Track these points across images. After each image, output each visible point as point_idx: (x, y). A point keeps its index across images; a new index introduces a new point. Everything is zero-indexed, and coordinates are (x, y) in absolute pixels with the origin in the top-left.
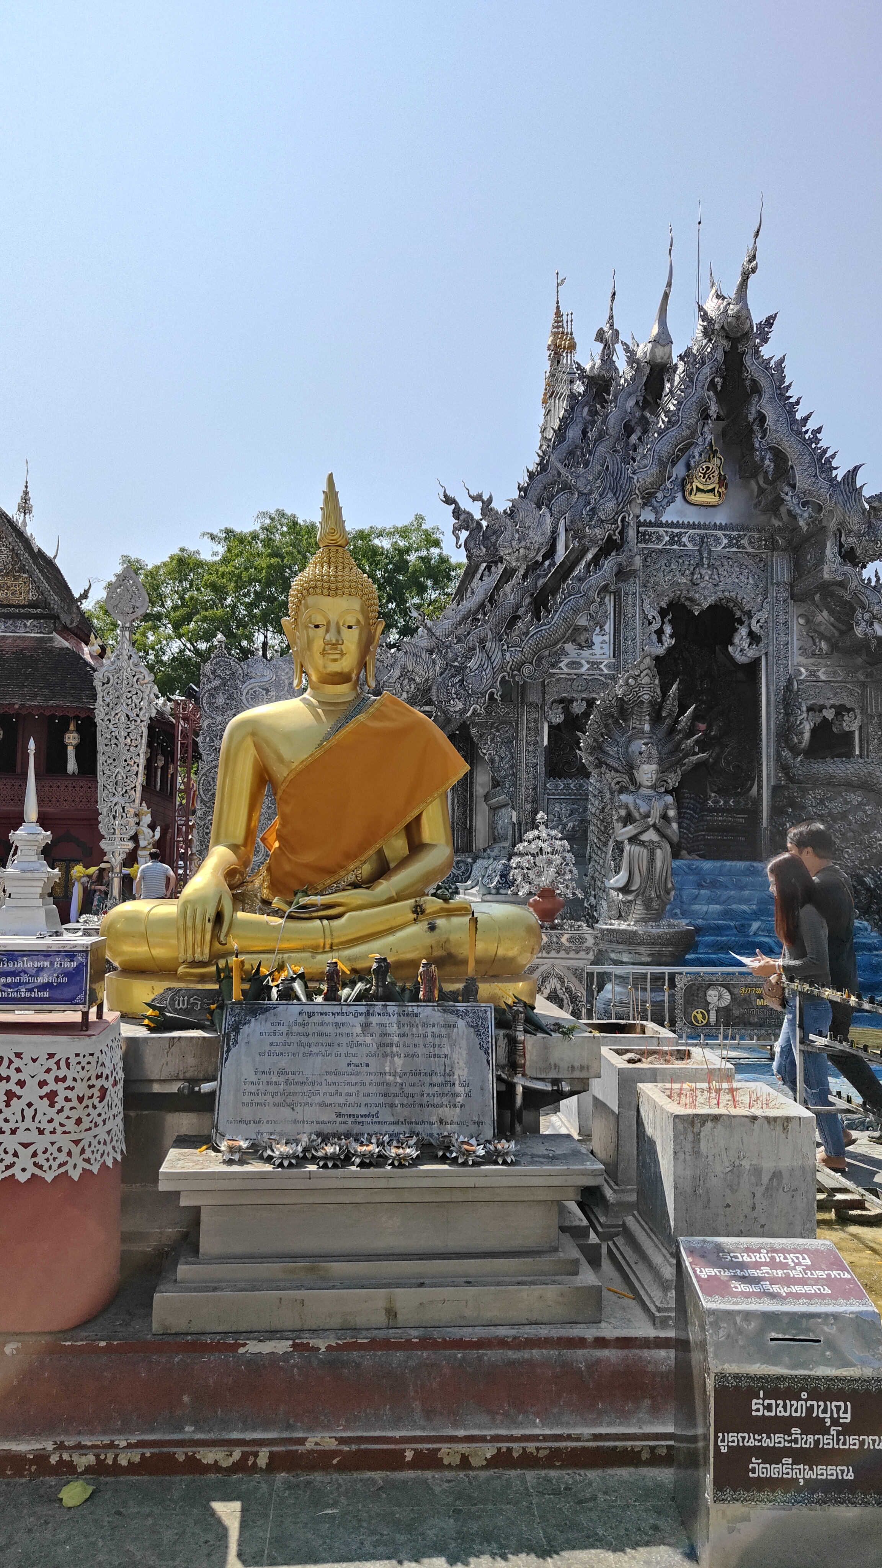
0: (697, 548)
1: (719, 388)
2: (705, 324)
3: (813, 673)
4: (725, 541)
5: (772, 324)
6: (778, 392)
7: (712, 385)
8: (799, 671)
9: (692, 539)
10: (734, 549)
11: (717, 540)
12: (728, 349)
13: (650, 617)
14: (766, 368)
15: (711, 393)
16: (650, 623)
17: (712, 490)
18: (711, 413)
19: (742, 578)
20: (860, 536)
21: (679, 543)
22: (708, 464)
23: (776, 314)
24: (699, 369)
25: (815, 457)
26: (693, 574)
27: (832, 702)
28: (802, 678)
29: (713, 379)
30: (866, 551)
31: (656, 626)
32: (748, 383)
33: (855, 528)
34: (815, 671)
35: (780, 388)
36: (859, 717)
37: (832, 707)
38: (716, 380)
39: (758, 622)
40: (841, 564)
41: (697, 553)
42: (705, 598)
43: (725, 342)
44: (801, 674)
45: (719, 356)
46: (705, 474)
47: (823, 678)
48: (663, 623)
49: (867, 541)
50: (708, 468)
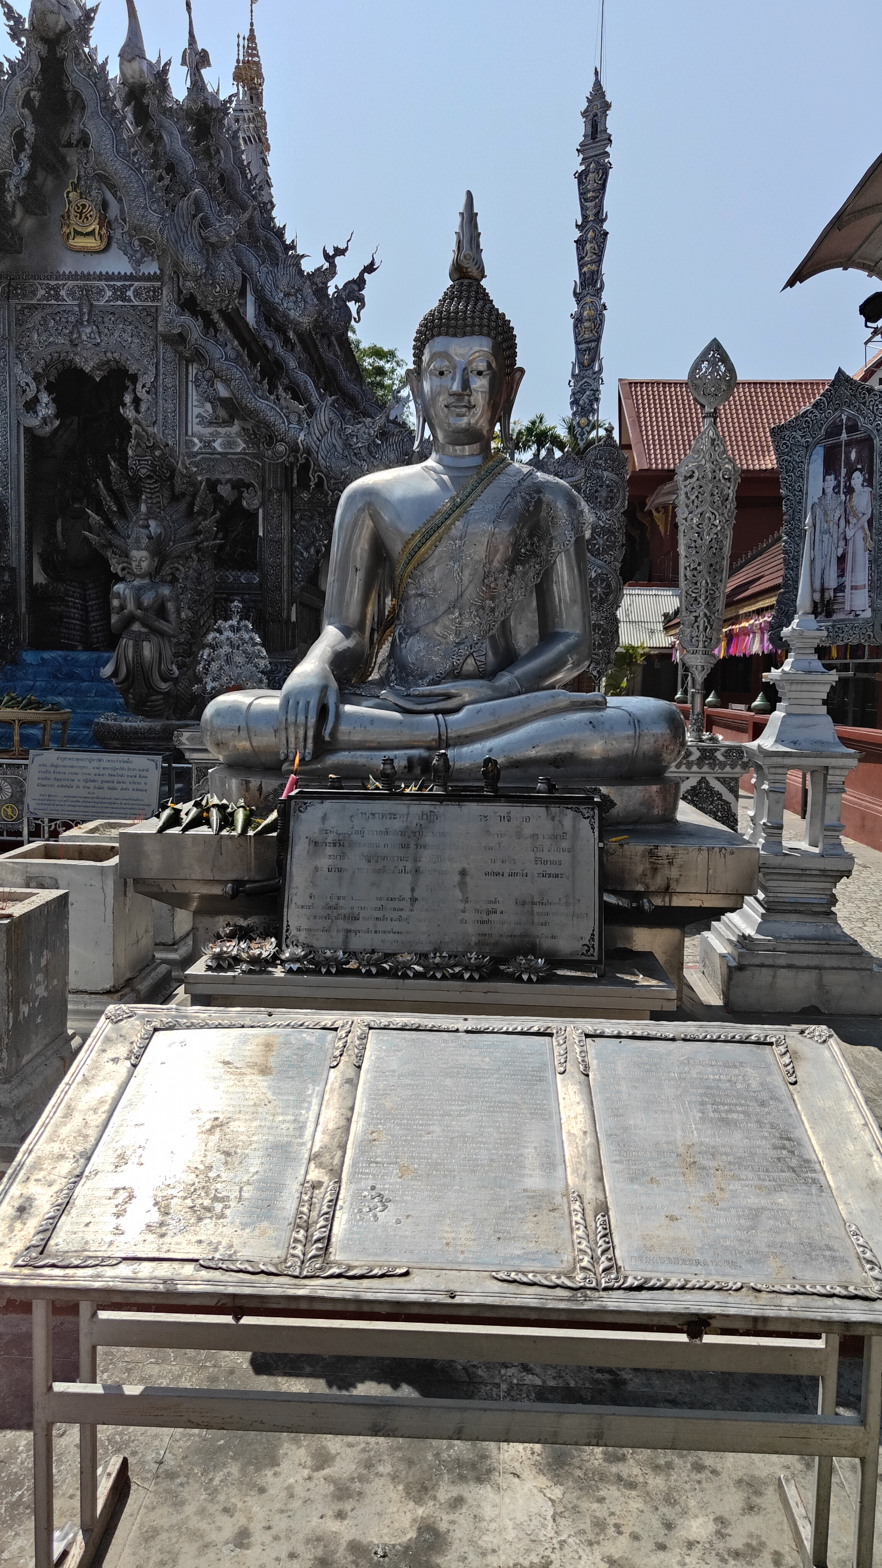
0: (76, 302)
1: (37, 104)
2: (12, 23)
3: (208, 444)
4: (109, 293)
5: (93, 19)
6: (104, 104)
7: (27, 102)
8: (192, 441)
9: (71, 293)
10: (120, 303)
11: (100, 292)
12: (44, 53)
13: (23, 385)
14: (89, 77)
15: (26, 111)
16: (24, 391)
17: (91, 233)
18: (27, 136)
19: (125, 336)
20: (197, 279)
21: (57, 297)
22: (84, 202)
23: (97, 6)
24: (7, 81)
25: (145, 184)
26: (72, 333)
27: (228, 476)
28: (195, 449)
29: (28, 93)
30: (206, 297)
31: (30, 395)
32: (69, 96)
33: (191, 270)
34: (209, 442)
35: (105, 100)
36: (259, 493)
37: (229, 481)
38: (32, 94)
39: (144, 386)
40: (177, 314)
41: (76, 309)
42: (86, 361)
43: (39, 46)
44: (195, 444)
45: (35, 65)
46: (81, 213)
47: (219, 449)
48: (38, 391)
49: (205, 284)
50: (84, 206)
